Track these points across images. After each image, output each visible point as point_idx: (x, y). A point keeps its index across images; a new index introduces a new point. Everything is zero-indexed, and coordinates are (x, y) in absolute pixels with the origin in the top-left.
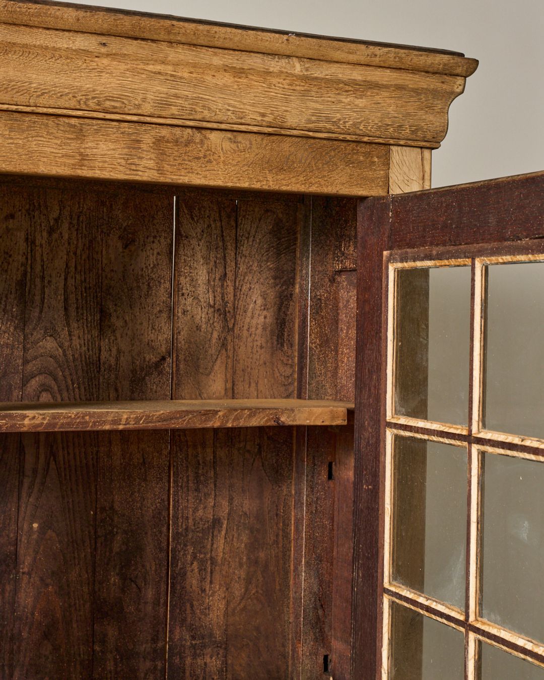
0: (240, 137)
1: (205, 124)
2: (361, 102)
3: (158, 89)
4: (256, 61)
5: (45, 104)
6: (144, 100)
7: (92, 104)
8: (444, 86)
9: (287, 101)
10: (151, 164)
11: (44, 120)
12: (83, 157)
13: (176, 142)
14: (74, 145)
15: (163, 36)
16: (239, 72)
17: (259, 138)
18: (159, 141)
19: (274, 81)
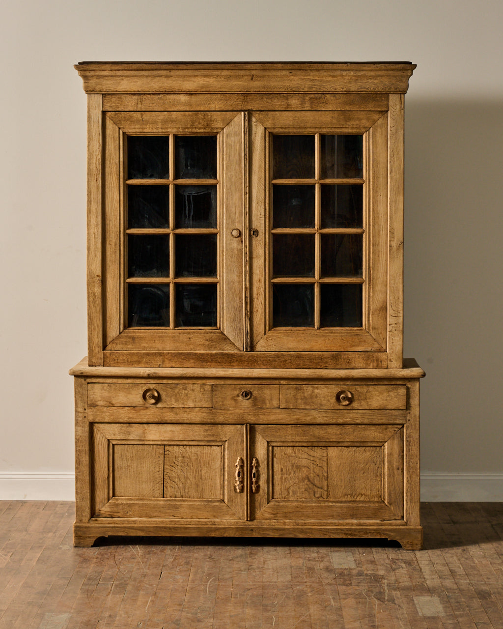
0: (336, 96)
1: (324, 93)
2: (376, 81)
3: (309, 83)
4: (338, 73)
5: (276, 91)
6: (305, 87)
7: (289, 90)
8: (404, 74)
9: (350, 83)
10: (309, 105)
11: (276, 95)
12: (288, 105)
13: (316, 98)
14: (286, 101)
15: (308, 68)
16: (334, 76)
17: (343, 95)
18: (311, 99)
19: (345, 77)
